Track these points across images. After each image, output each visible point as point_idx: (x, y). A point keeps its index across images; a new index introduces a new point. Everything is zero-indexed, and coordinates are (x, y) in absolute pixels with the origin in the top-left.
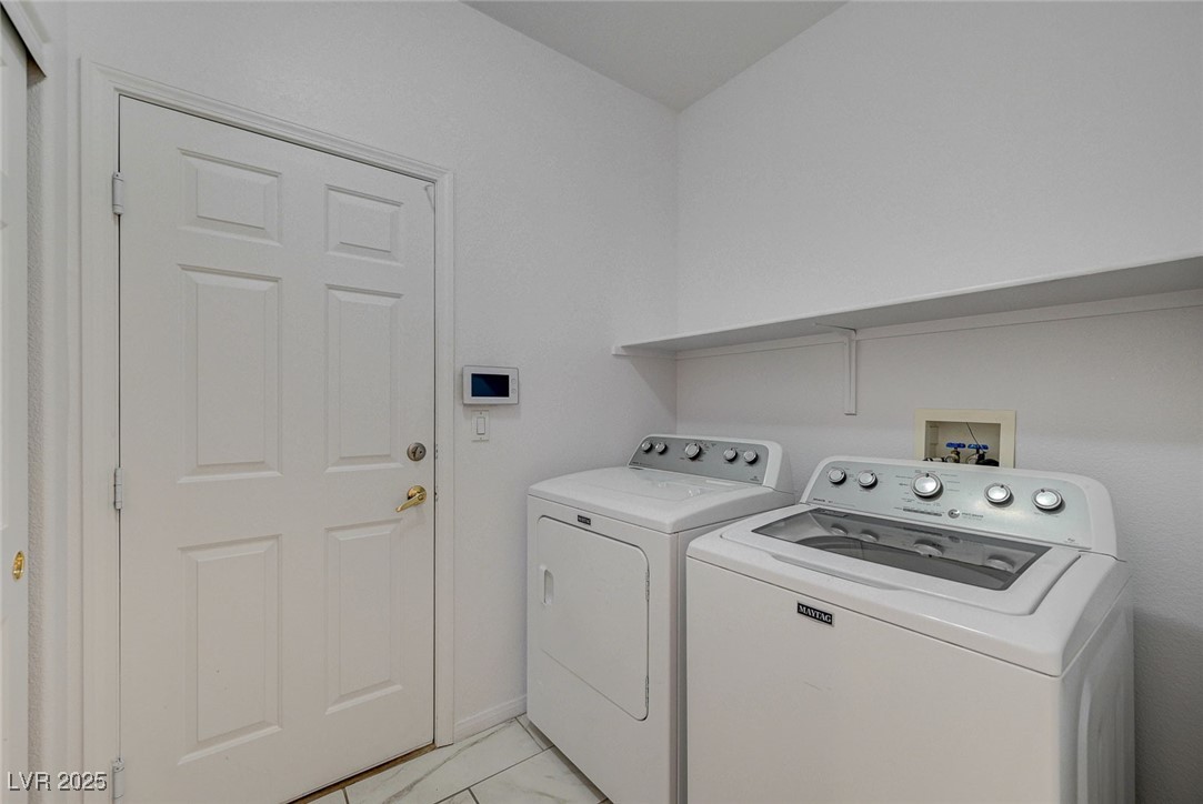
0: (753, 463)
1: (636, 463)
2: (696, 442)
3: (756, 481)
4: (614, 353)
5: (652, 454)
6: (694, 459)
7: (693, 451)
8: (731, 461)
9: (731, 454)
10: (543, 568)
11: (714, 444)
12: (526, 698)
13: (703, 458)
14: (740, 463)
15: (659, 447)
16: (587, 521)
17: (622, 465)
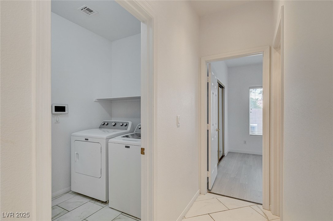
0: (126, 126)
1: (100, 128)
2: (114, 122)
3: (126, 129)
4: (94, 100)
5: (105, 125)
6: (114, 126)
7: (114, 124)
8: (122, 126)
9: (121, 124)
10: (76, 153)
11: (118, 122)
12: (71, 187)
13: (116, 125)
14: (123, 126)
15: (106, 124)
16: (87, 139)
17: (97, 128)
